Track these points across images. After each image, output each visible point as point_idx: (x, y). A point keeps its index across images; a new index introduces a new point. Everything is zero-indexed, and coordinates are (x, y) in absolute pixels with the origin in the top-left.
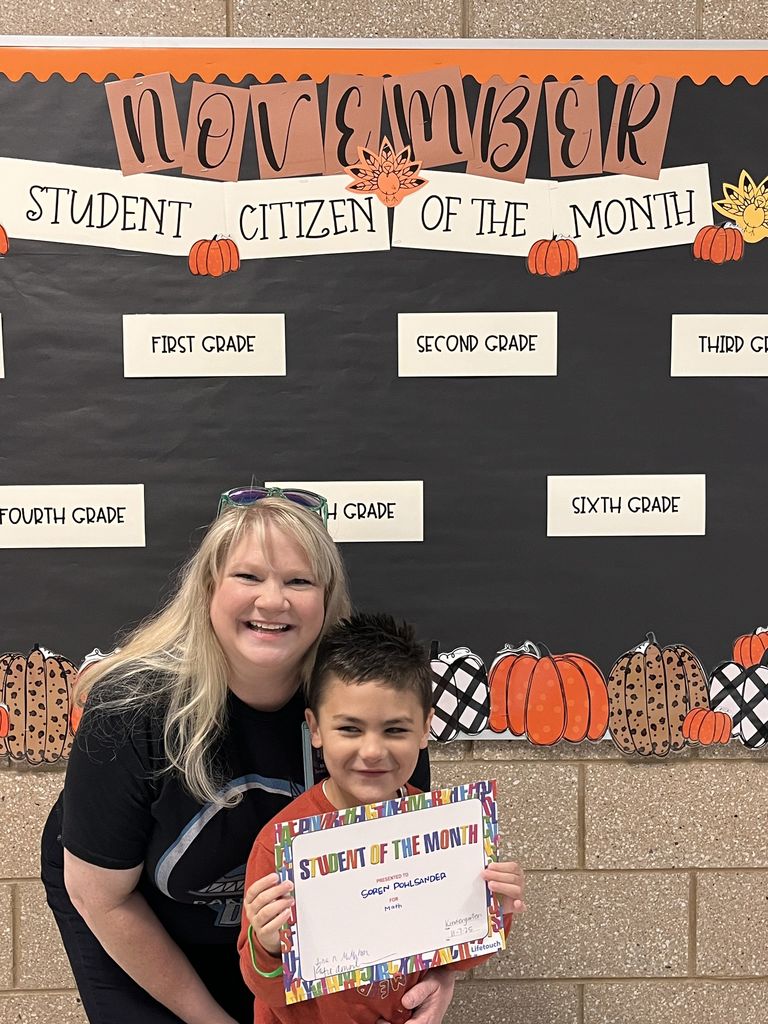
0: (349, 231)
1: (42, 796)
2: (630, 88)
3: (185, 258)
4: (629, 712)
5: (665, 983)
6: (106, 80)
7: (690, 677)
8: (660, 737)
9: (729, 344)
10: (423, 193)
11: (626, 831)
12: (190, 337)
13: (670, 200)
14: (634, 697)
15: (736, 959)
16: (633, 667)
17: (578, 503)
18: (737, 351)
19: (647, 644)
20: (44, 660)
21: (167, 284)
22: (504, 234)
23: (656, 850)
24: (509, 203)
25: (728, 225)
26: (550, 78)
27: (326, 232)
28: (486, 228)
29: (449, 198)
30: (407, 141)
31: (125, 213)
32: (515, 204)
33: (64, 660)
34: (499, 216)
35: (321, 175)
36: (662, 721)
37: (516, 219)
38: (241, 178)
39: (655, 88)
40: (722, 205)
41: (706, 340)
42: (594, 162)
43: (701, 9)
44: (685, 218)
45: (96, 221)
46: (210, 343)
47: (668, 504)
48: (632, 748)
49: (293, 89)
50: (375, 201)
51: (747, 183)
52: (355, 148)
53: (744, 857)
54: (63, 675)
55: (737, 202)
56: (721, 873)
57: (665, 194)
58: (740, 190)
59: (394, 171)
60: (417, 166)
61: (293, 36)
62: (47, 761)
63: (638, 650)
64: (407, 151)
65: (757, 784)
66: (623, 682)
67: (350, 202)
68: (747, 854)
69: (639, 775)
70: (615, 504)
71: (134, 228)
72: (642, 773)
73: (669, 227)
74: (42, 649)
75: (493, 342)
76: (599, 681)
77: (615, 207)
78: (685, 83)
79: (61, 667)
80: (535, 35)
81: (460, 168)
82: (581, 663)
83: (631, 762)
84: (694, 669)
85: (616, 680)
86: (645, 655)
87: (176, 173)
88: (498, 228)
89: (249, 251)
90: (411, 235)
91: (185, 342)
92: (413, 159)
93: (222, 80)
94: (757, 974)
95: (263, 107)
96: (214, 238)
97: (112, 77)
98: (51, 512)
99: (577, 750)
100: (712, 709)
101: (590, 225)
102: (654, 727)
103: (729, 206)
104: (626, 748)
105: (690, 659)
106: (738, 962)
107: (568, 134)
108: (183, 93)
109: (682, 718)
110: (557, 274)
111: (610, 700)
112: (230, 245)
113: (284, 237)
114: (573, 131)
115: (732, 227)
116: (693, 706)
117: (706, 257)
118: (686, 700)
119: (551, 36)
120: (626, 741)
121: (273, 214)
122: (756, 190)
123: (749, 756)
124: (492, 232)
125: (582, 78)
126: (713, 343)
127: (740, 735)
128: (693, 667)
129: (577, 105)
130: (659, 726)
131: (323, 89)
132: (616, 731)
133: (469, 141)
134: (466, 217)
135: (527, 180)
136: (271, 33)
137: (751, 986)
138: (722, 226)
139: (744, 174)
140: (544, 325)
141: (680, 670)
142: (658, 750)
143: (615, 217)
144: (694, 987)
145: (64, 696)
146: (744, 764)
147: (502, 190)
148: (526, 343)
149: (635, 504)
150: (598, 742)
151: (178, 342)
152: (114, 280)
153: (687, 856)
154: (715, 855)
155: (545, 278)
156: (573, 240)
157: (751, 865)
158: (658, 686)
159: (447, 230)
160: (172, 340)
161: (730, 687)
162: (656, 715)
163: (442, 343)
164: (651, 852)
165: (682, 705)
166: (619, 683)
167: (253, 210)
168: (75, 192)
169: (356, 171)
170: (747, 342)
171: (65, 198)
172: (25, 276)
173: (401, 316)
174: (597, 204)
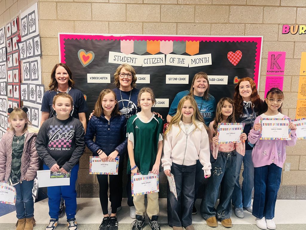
0: (159, 62)
9: (213, 80)
13: (205, 59)
27: (156, 63)
28: (179, 62)
29: (174, 58)
31: (128, 60)
32: (183, 59)
34: (181, 61)
37: (183, 61)
43: (211, 31)
44: (208, 61)
45: (124, 61)
46: (139, 78)
50: (163, 58)
61: (152, 34)
67: (160, 58)
71: (129, 62)
73: (205, 63)
75: (179, 79)
77: (198, 60)
80: (187, 34)
88: (181, 62)
89: (145, 65)
90: (168, 63)
101: (194, 62)
113: (150, 63)
121: (149, 60)
134: (176, 61)
136: (149, 34)
140: (187, 77)
143: (198, 61)
148: (184, 79)
156: (191, 64)
159: (173, 63)
163: (172, 79)
167: (146, 59)
168: (121, 57)
170: (216, 79)
171: (119, 57)
172: (113, 68)
173: (166, 75)
174: (195, 59)
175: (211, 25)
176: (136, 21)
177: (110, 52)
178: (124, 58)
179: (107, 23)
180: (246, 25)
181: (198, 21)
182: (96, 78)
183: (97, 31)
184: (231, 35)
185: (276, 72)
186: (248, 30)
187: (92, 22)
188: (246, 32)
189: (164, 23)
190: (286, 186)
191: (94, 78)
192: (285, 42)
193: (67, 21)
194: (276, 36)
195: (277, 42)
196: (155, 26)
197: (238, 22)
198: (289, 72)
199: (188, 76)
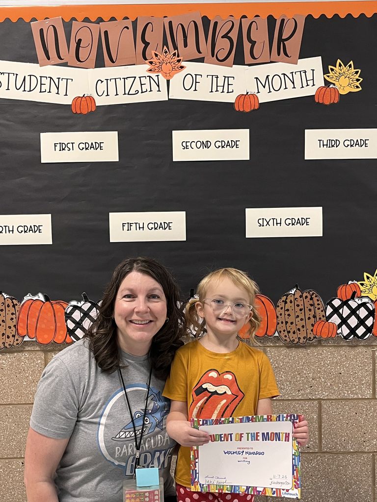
0: (148, 91)
1: (4, 364)
2: (283, 20)
3: (69, 106)
4: (287, 322)
5: (307, 455)
7: (316, 305)
8: (302, 334)
9: (333, 144)
10: (184, 72)
11: (287, 381)
12: (73, 143)
13: (303, 74)
14: (289, 315)
15: (341, 443)
16: (288, 301)
17: (261, 222)
18: (337, 147)
19: (295, 290)
20: (5, 299)
21: (61, 118)
22: (223, 92)
23: (301, 390)
24: (225, 77)
25: (331, 86)
26: (244, 17)
27: (137, 92)
28: (214, 89)
29: (196, 75)
30: (175, 48)
31: (41, 84)
32: (228, 77)
33: (14, 299)
34: (220, 83)
35: (134, 65)
36: (303, 327)
37: (228, 85)
38: (96, 67)
39: (295, 20)
40: (328, 76)
41: (321, 142)
42: (266, 57)
44: (310, 83)
45: (27, 89)
46: (82, 146)
47: (304, 222)
48: (288, 340)
49: (120, 24)
50: (161, 76)
51: (340, 65)
52: (150, 52)
53: (344, 393)
54: (14, 306)
55: (336, 75)
56: (333, 401)
57: (300, 72)
58: (337, 69)
59: (169, 62)
60: (181, 60)
62: (6, 347)
63: (291, 292)
64: (175, 53)
65: (350, 358)
66: (283, 308)
67: (148, 77)
68: (346, 392)
69: (292, 353)
70: (279, 222)
71: (45, 91)
72: (294, 352)
73: (303, 87)
74: (3, 294)
75: (218, 144)
76: (272, 307)
77: (277, 80)
78: (309, 17)
79: (13, 302)
81: (201, 60)
82: (263, 299)
83: (288, 347)
84: (318, 301)
85: (280, 307)
86: (294, 295)
87: (65, 65)
88: (220, 89)
89: (100, 102)
90: (178, 93)
91: (70, 146)
92: (178, 56)
93: (87, 20)
94: (352, 450)
95: (106, 33)
96: (84, 96)
97: (34, 20)
98: (7, 228)
99: (262, 341)
100: (327, 321)
101: (264, 87)
102: (299, 330)
103: (332, 77)
104: (286, 340)
105: (316, 296)
106: (343, 445)
107: (253, 43)
108: (68, 27)
109: (313, 325)
110: (249, 111)
111: (277, 317)
112: (91, 99)
113: (117, 95)
114: (256, 42)
115: (334, 87)
116: (318, 319)
117: (321, 102)
118: (314, 317)
120: (286, 336)
121: (112, 84)
122: (345, 69)
123: (346, 344)
124: (217, 91)
125: (259, 16)
126: (325, 143)
127: (341, 333)
128: (318, 300)
129: (257, 29)
130: (302, 329)
131: (135, 23)
132: (280, 332)
133: (205, 47)
134: (204, 84)
135: (234, 66)
137: (349, 457)
138: (329, 87)
139: (339, 61)
140: (243, 136)
141: (311, 302)
142: (301, 341)
143: (276, 83)
144: (321, 457)
145: (14, 316)
146: (344, 348)
147: (222, 70)
148: (235, 144)
149: (288, 221)
150: (272, 337)
151: (66, 146)
152: (36, 116)
153: (316, 393)
154: (330, 392)
155: (243, 113)
156: (256, 94)
157: (348, 398)
158: (301, 310)
159: (195, 90)
160: (64, 145)
161: (336, 310)
162: (300, 324)
163: (193, 145)
164: (299, 391)
165: (312, 319)
166: (282, 308)
167: (102, 82)
168: (17, 75)
169: (151, 63)
170: (342, 142)
171: (12, 78)
173: (174, 132)
174: (268, 77)
178: (27, 79)
199: (246, 132)
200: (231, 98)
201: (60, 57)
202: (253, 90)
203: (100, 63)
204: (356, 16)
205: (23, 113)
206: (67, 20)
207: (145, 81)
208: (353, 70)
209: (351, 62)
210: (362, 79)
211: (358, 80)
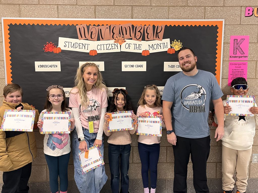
0: (114, 49)
2: (158, 27)
3: (89, 53)
5: (162, 163)
6: (76, 25)
9: (173, 66)
10: (125, 43)
13: (164, 44)
15: (173, 160)
21: (86, 57)
25: (173, 48)
26: (145, 25)
27: (110, 49)
28: (135, 48)
29: (129, 44)
30: (123, 35)
31: (79, 46)
32: (140, 45)
34: (137, 46)
35: (110, 40)
37: (140, 47)
38: (97, 40)
39: (162, 27)
40: (172, 45)
42: (152, 38)
43: (169, 14)
44: (166, 47)
45: (75, 47)
49: (105, 27)
50: (118, 44)
51: (176, 41)
52: (115, 36)
58: (175, 43)
59: (121, 40)
61: (105, 18)
71: (81, 48)
73: (164, 48)
75: (136, 66)
77: (155, 45)
78: (166, 26)
80: (143, 18)
81: (131, 39)
87: (87, 40)
88: (137, 48)
89: (99, 52)
90: (124, 49)
92: (124, 38)
93: (94, 25)
95: (101, 29)
96: (93, 50)
97: (77, 25)
98: (68, 92)
101: (151, 48)
107: (148, 34)
108: (88, 27)
110: (146, 55)
112: (96, 51)
113: (104, 50)
117: (169, 53)
119: (146, 18)
121: (102, 46)
122: (177, 43)
125: (150, 25)
126: (170, 66)
129: (149, 29)
131: (110, 27)
133: (133, 35)
134: (132, 47)
135: (142, 41)
136: (102, 18)
139: (175, 40)
140: (144, 63)
143: (155, 47)
144: (167, 164)
147: (138, 42)
148: (142, 66)
152: (78, 56)
153: (166, 144)
155: (144, 56)
159: (129, 49)
163: (128, 66)
167: (99, 45)
169: (115, 40)
170: (176, 66)
171: (70, 43)
172: (64, 56)
173: (122, 62)
174: (152, 45)
175: (169, 9)
176: (88, 4)
177: (60, 38)
178: (75, 44)
179: (56, 7)
180: (206, 8)
181: (155, 4)
182: (45, 66)
183: (44, 15)
184: (190, 19)
185: (240, 57)
186: (209, 14)
187: (39, 6)
188: (206, 16)
189: (118, 7)
190: (254, 179)
191: (42, 66)
192: (249, 26)
193: (11, 5)
194: (238, 19)
195: (240, 25)
196: (109, 9)
197: (198, 5)
198: (254, 57)
200: (140, 51)
201: (86, 38)
202: (148, 49)
203: (98, 39)
204: (181, 26)
205: (73, 55)
206: (88, 25)
207: (113, 45)
208: (180, 43)
209: (179, 41)
210: (182, 46)
211: (181, 46)
